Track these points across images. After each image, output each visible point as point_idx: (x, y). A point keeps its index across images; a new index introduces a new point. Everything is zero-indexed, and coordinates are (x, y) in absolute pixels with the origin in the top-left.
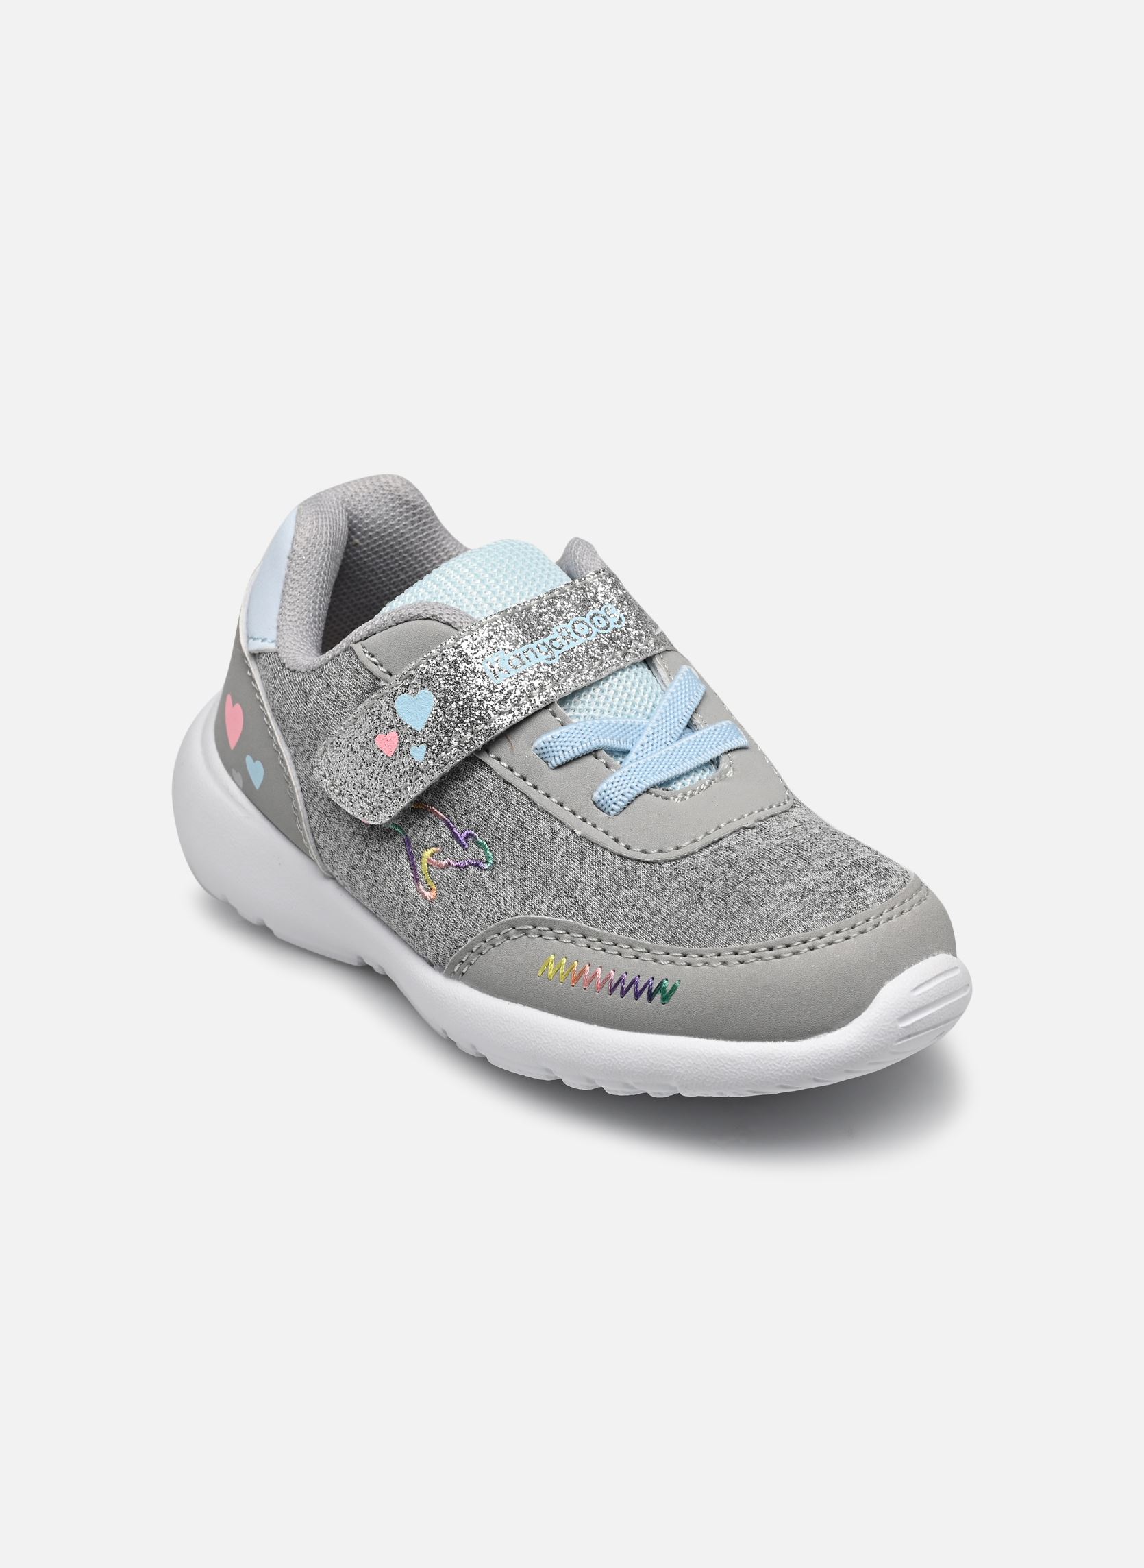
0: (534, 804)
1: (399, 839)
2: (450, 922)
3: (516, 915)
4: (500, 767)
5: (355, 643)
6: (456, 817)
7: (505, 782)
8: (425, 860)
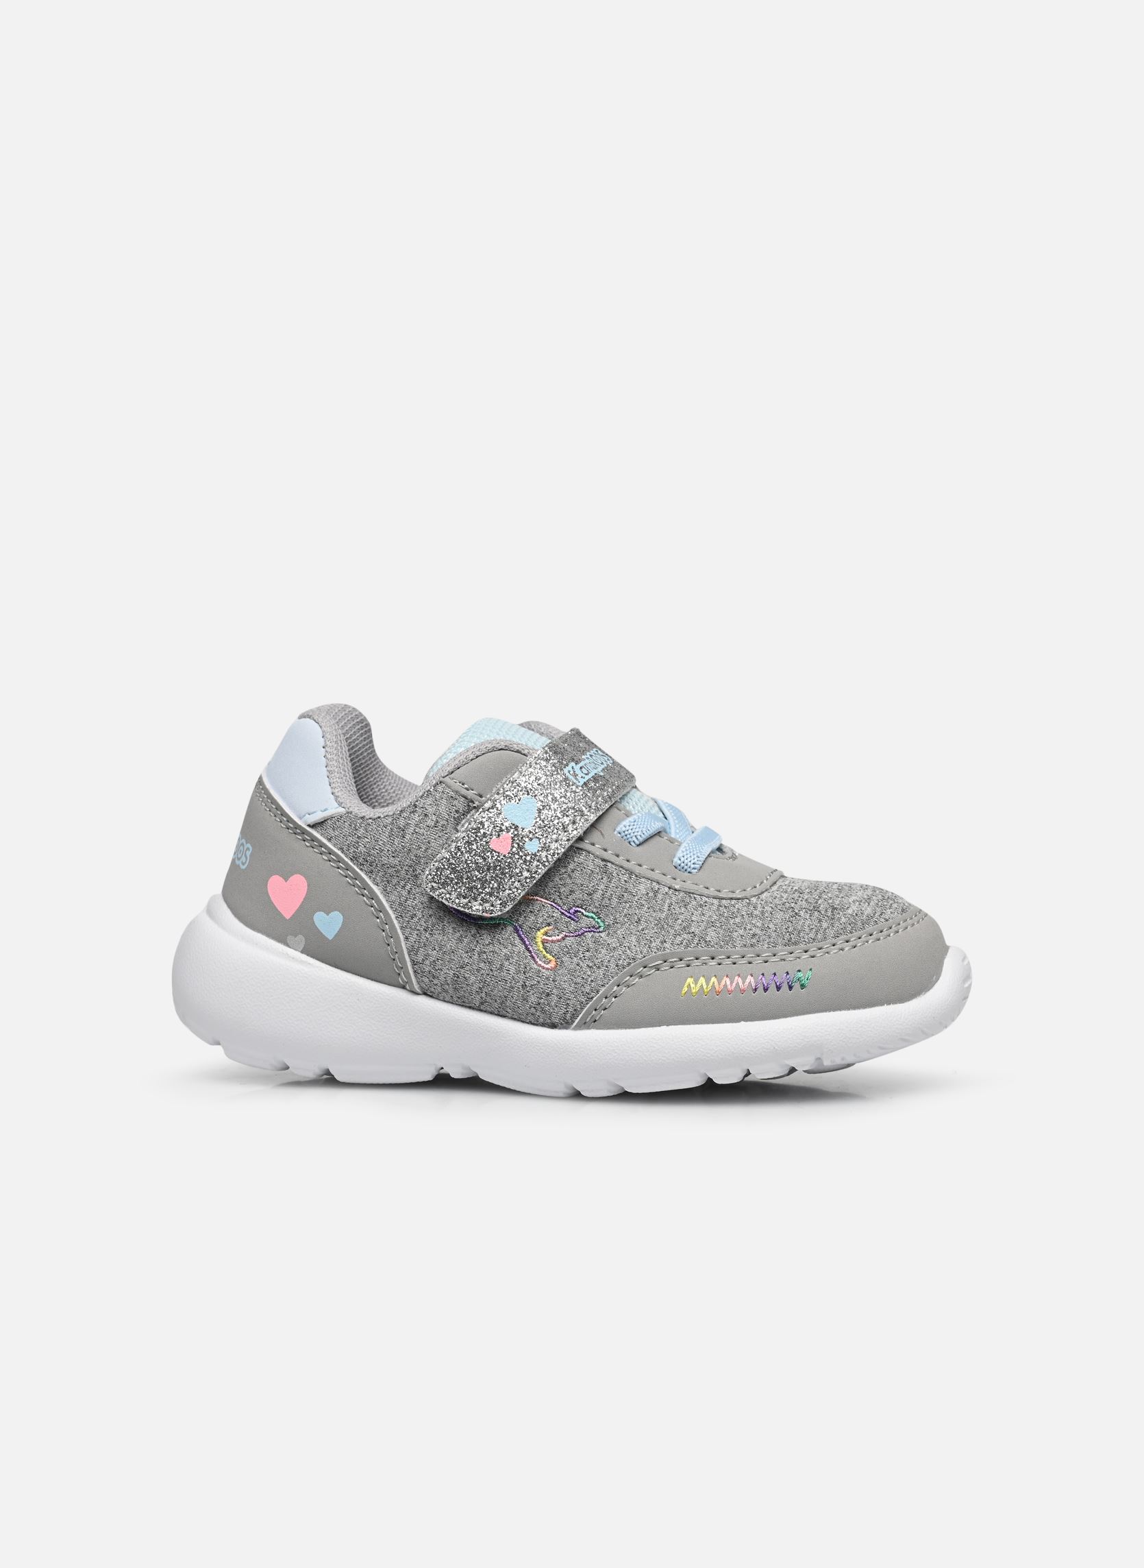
0: (631, 873)
1: (510, 929)
2: (579, 980)
3: (644, 957)
4: (597, 849)
5: (444, 777)
6: (561, 899)
7: (603, 860)
8: (539, 940)
